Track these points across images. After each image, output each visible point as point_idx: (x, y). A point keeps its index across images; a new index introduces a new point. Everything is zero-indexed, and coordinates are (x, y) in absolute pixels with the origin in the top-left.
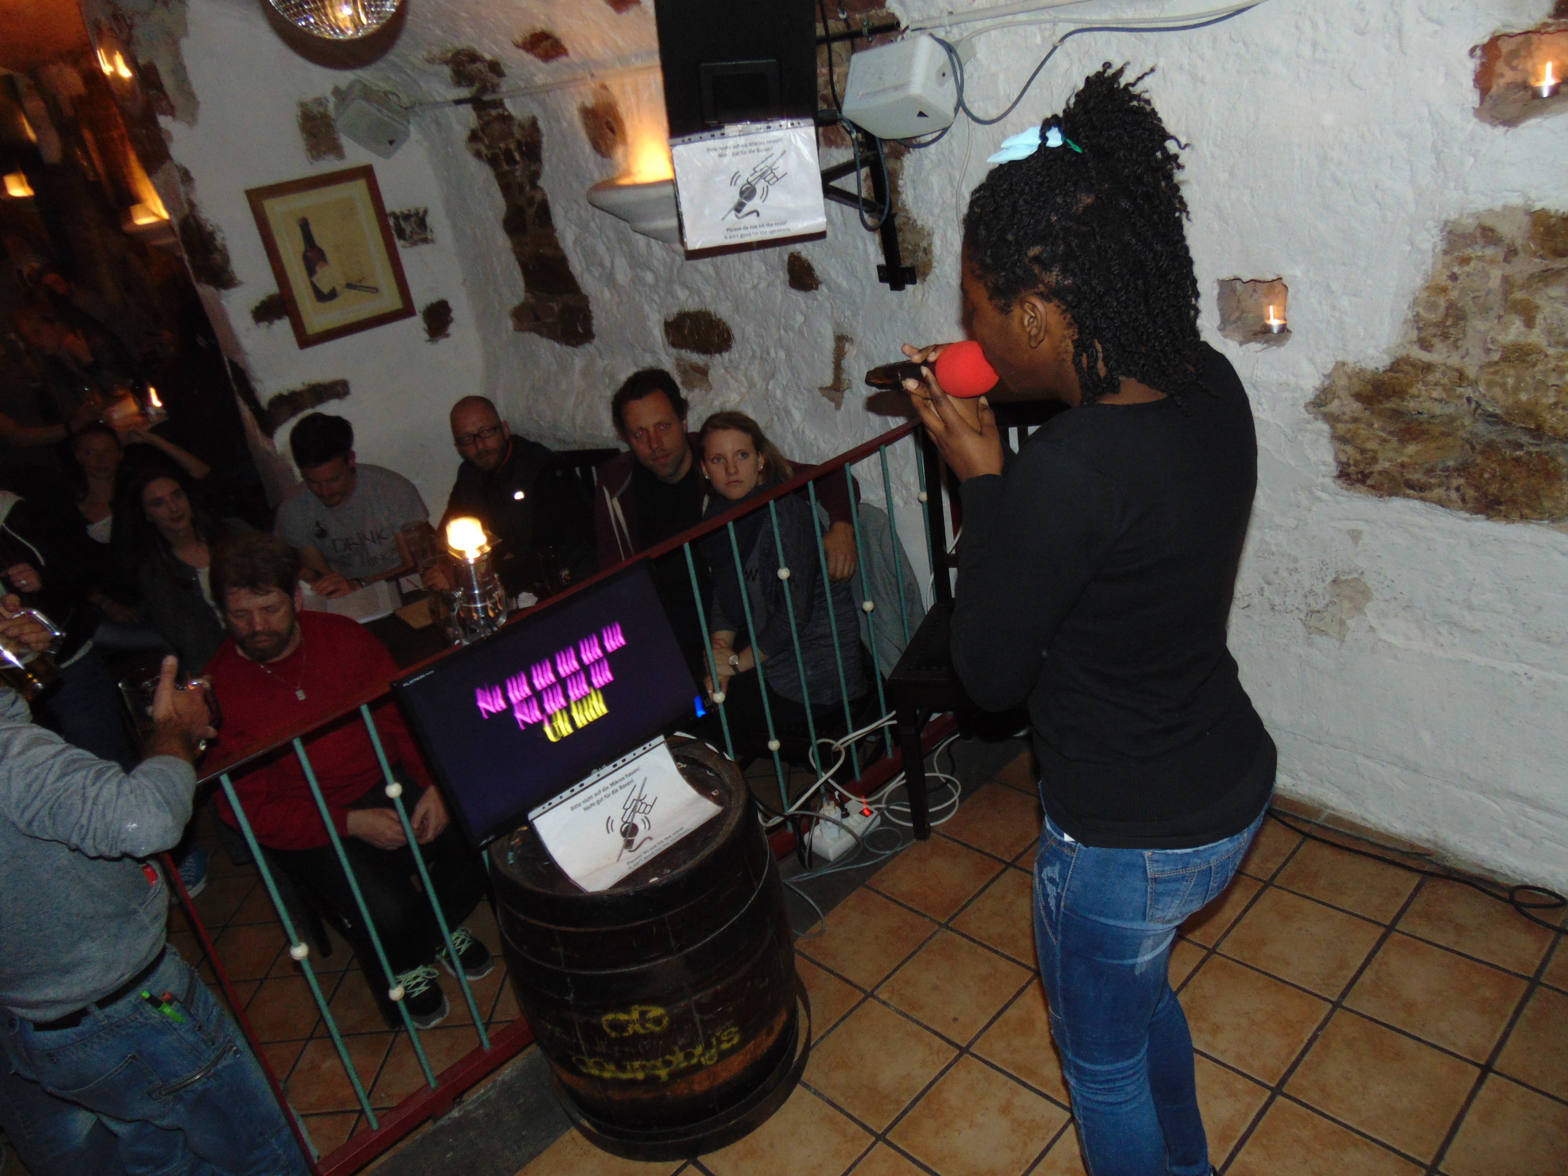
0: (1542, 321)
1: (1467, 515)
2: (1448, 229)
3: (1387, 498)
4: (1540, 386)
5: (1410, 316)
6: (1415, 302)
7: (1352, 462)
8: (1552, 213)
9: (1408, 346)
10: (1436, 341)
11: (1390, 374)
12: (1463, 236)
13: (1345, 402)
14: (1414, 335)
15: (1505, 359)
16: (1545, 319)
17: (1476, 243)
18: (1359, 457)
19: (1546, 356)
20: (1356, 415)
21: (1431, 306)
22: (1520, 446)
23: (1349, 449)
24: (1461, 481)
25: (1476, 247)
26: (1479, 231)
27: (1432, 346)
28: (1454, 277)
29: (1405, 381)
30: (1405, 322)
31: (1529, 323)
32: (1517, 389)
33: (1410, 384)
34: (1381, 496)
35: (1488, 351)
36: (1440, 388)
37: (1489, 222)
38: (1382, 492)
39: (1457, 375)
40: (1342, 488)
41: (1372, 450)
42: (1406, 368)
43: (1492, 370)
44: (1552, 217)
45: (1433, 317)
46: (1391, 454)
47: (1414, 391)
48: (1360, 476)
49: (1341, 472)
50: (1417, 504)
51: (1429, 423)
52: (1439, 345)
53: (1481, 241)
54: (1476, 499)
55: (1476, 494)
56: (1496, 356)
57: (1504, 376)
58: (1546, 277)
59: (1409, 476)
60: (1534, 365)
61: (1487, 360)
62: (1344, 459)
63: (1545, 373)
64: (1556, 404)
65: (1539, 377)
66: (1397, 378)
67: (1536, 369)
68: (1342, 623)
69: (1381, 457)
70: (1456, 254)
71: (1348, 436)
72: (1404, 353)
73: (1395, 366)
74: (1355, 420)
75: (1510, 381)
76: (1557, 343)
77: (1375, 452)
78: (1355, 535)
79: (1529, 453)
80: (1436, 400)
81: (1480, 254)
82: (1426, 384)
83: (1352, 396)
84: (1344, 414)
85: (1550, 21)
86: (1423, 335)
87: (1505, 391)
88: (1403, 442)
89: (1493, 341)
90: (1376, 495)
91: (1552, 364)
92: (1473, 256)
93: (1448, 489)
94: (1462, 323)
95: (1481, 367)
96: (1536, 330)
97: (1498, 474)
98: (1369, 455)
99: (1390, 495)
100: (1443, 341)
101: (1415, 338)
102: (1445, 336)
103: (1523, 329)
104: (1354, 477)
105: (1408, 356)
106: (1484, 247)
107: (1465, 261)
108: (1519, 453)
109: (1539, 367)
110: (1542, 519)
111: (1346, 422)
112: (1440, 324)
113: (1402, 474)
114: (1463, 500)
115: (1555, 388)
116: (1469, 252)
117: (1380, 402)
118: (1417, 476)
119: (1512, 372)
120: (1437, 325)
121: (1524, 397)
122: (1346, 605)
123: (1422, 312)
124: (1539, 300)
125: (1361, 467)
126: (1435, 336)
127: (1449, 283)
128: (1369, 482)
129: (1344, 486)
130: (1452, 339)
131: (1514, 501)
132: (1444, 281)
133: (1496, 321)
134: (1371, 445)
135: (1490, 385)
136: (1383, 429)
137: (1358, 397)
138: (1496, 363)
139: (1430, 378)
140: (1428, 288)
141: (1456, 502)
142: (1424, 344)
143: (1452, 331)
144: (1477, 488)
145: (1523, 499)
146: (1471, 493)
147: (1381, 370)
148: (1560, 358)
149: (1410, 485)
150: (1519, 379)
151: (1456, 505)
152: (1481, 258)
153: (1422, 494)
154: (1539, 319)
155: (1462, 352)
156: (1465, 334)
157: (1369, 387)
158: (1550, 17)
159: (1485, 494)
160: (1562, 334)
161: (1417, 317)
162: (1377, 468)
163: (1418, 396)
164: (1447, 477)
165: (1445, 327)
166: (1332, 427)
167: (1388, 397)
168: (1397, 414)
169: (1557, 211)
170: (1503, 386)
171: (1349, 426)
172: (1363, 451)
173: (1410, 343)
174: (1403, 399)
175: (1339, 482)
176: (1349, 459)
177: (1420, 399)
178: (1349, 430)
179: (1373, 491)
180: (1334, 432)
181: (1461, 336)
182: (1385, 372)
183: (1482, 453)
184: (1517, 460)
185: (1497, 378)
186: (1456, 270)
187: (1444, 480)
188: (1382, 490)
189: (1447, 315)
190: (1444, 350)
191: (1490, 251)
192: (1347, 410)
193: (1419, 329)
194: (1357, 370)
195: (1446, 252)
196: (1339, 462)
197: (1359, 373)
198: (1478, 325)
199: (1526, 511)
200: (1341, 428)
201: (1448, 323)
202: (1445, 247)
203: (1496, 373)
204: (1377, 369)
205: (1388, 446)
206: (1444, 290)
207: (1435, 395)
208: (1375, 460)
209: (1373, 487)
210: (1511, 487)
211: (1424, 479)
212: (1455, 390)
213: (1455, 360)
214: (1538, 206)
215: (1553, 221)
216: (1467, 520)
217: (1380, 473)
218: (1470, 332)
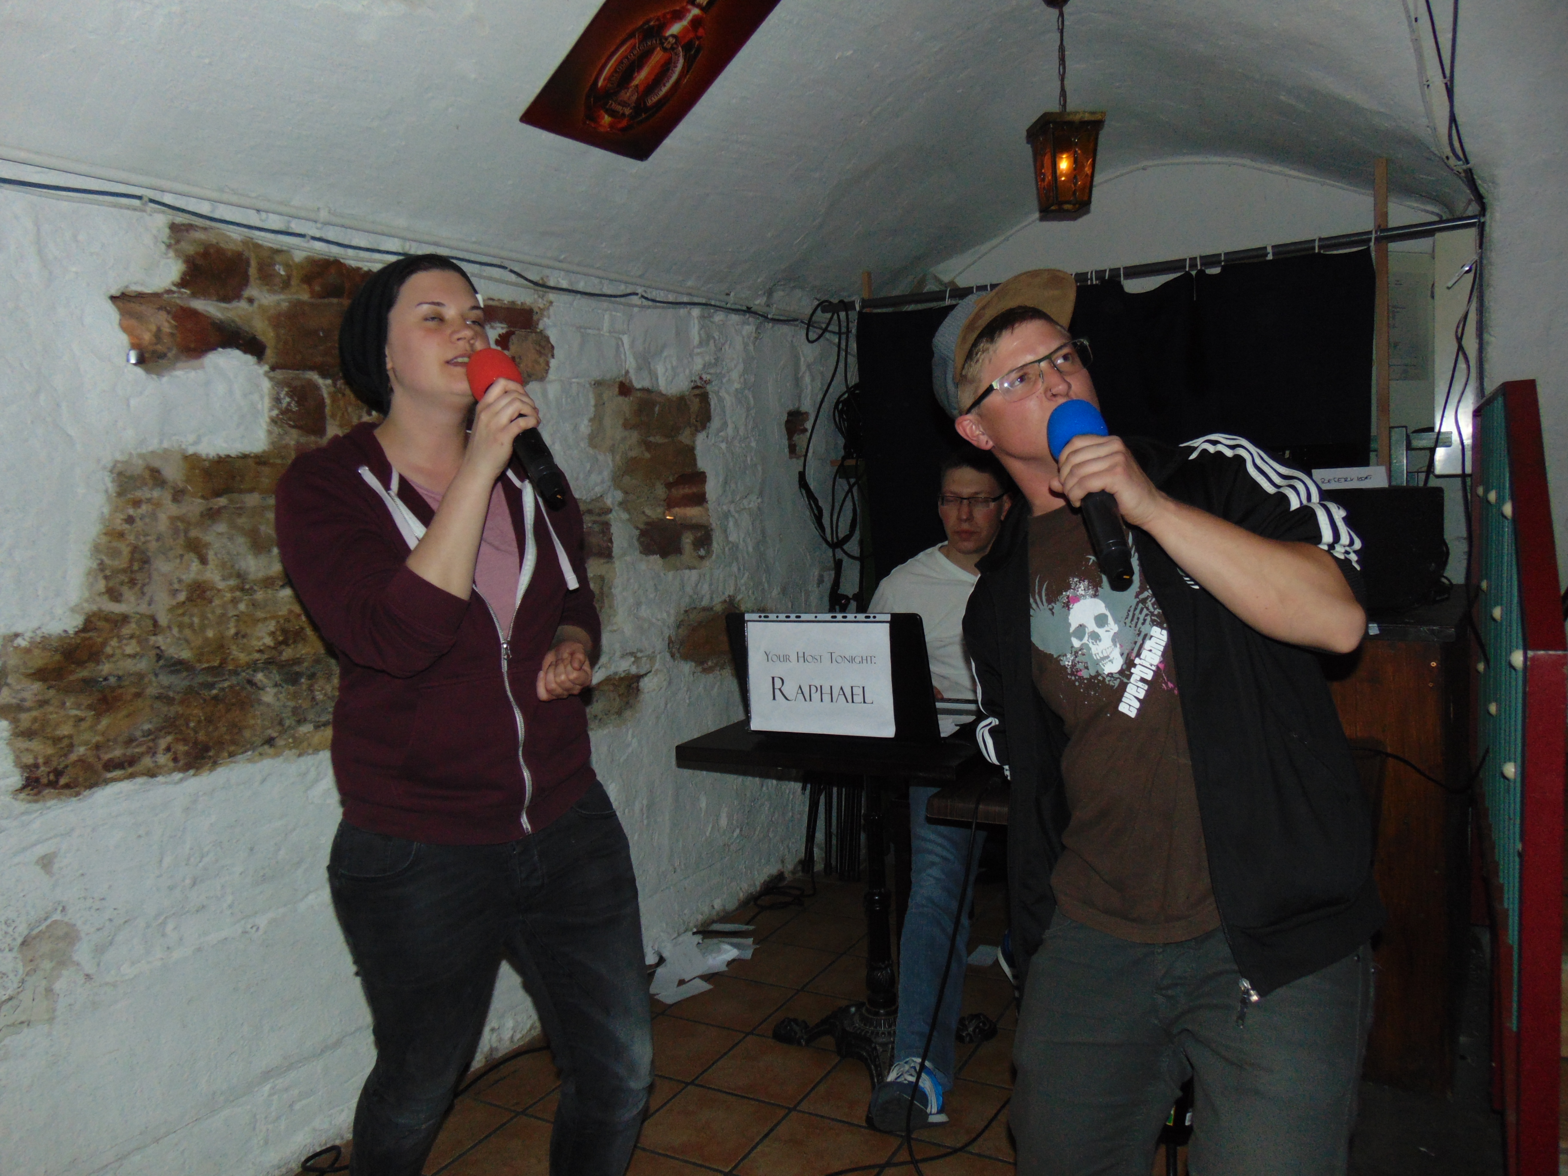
0: (214, 557)
1: (181, 775)
2: (116, 471)
3: (87, 793)
4: (223, 619)
5: (95, 566)
6: (97, 549)
7: (41, 761)
8: (204, 456)
9: (98, 599)
10: (125, 590)
11: (83, 635)
12: (131, 478)
13: (19, 687)
14: (101, 585)
15: (189, 599)
16: (216, 554)
17: (146, 484)
18: (50, 751)
19: (219, 591)
20: (40, 697)
21: (114, 553)
22: (212, 686)
23: (36, 745)
24: (169, 738)
25: (145, 489)
26: (147, 474)
27: (121, 595)
28: (130, 520)
29: (100, 640)
30: (89, 574)
31: (203, 561)
32: (203, 628)
33: (104, 644)
34: (78, 794)
35: (174, 593)
36: (134, 642)
37: (157, 464)
38: (77, 789)
39: (150, 623)
40: (30, 802)
41: (64, 737)
42: (101, 624)
43: (180, 611)
44: (205, 460)
45: (121, 563)
46: (86, 736)
47: (108, 650)
48: (52, 777)
49: (27, 779)
50: (125, 786)
51: (120, 687)
52: (128, 594)
53: (150, 482)
54: (187, 753)
55: (186, 748)
56: (182, 597)
57: (192, 616)
58: (211, 515)
59: (106, 757)
60: (211, 602)
61: (174, 603)
62: (29, 760)
63: (224, 606)
64: (237, 634)
65: (219, 611)
66: (90, 638)
67: (214, 604)
68: (49, 990)
69: (76, 741)
70: (130, 496)
71: (36, 726)
72: (95, 608)
73: (89, 625)
74: (43, 703)
75: (196, 620)
76: (230, 576)
77: (70, 737)
78: (46, 863)
79: (223, 689)
80: (129, 656)
81: (149, 496)
82: (120, 638)
83: (28, 676)
84: (23, 700)
85: (174, 289)
86: (111, 584)
87: (194, 631)
88: (99, 716)
89: (180, 581)
90: (71, 796)
91: (229, 595)
92: (143, 498)
93: (154, 754)
94: (146, 566)
95: (172, 610)
96: (211, 565)
97: (203, 718)
98: (66, 742)
99: (91, 787)
100: (130, 588)
101: (103, 590)
102: (132, 582)
103: (200, 567)
104: (44, 780)
105: (100, 610)
106: (152, 489)
107: (137, 503)
108: (215, 692)
109: (217, 602)
110: (245, 752)
111: (29, 710)
112: (128, 570)
113: (99, 759)
114: (175, 760)
115: (235, 618)
116: (138, 494)
117: (72, 672)
118: (117, 753)
119: (196, 611)
120: (124, 571)
121: (210, 634)
122: (47, 965)
123: (104, 558)
124: (209, 537)
125: (54, 764)
126: (122, 583)
127: (127, 526)
128: (62, 781)
129: (30, 798)
130: (139, 586)
131: (220, 744)
132: (119, 524)
133: (178, 561)
134: (65, 730)
135: (181, 626)
136: (78, 706)
137: (41, 675)
138: (184, 603)
139: (126, 631)
140: (105, 534)
141: (165, 766)
142: (114, 594)
143: (139, 576)
144: (185, 741)
145: (228, 737)
146: (182, 748)
147: (71, 632)
148: (232, 590)
149: (112, 765)
150: (203, 617)
151: (166, 769)
152: (149, 501)
153: (130, 770)
154: (211, 556)
155: (147, 598)
156: (150, 577)
157: (58, 657)
158: (175, 285)
159: (196, 743)
160: (233, 566)
161: (102, 567)
162: (73, 757)
163: (112, 656)
164: (153, 740)
165: (132, 572)
166: (15, 721)
167: (81, 664)
168: (88, 683)
169: (207, 455)
170: (191, 626)
171: (34, 713)
172: (56, 740)
173: (100, 594)
174: (98, 662)
175: (22, 796)
176: (36, 758)
177: (114, 659)
178: (35, 720)
179: (67, 791)
180: (17, 727)
181: (147, 580)
182: (76, 633)
183: (182, 702)
184: (215, 698)
185: (186, 619)
186: (131, 511)
187: (151, 744)
188: (76, 786)
189: (132, 560)
190: (132, 599)
191: (156, 494)
192: (27, 695)
193: (106, 578)
194: (38, 640)
195: (120, 494)
196: (25, 767)
197: (44, 643)
198: (163, 567)
199: (232, 748)
200: (25, 718)
201: (136, 567)
202: (118, 490)
203: (183, 614)
204: (65, 631)
205: (84, 725)
206: (121, 535)
207: (129, 650)
208: (71, 746)
209: (67, 786)
210: (217, 728)
211: (129, 752)
212: (147, 640)
213: (143, 608)
214: (191, 451)
215: (207, 464)
216: (181, 780)
217: (74, 764)
218: (155, 576)
